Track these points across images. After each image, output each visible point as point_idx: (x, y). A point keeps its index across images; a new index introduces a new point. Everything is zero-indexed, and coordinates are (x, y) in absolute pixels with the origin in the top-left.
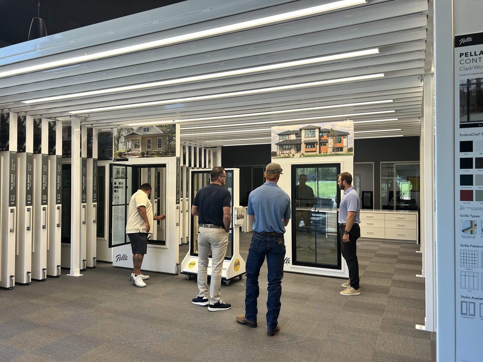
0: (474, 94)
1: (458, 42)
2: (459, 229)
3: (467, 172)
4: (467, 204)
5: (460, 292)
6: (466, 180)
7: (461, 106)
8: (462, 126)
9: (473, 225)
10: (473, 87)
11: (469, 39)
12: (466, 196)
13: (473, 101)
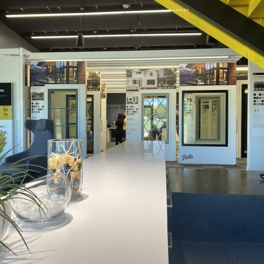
0: (256, 85)
1: (254, 74)
2: (253, 110)
3: (255, 100)
4: (255, 106)
5: (253, 123)
6: (255, 101)
7: (254, 87)
8: (254, 91)
9: (256, 110)
10: (256, 83)
11: (256, 74)
12: (255, 104)
13: (256, 86)
